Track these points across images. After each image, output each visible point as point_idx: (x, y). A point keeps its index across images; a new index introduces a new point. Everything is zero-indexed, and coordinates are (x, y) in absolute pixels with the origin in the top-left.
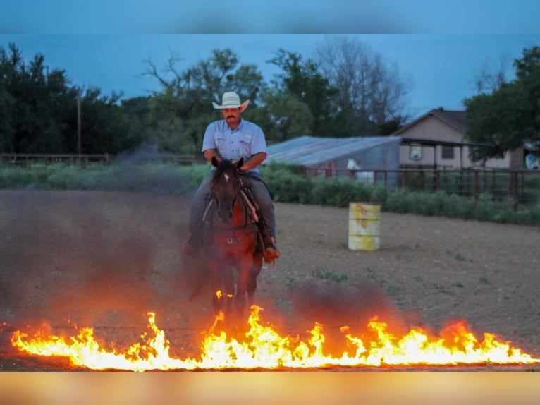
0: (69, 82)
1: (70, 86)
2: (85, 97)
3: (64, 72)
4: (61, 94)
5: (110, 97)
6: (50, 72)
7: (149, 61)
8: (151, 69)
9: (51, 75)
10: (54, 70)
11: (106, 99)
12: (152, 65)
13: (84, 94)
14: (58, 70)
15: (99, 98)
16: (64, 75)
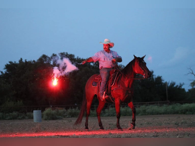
0: (163, 81)
1: (164, 82)
2: (169, 86)
3: (161, 77)
4: (160, 85)
5: (179, 85)
6: (156, 77)
7: (190, 69)
8: (191, 72)
9: (156, 78)
10: (158, 76)
11: (177, 86)
12: (191, 70)
13: (169, 85)
14: (159, 76)
15: (175, 86)
16: (161, 78)
